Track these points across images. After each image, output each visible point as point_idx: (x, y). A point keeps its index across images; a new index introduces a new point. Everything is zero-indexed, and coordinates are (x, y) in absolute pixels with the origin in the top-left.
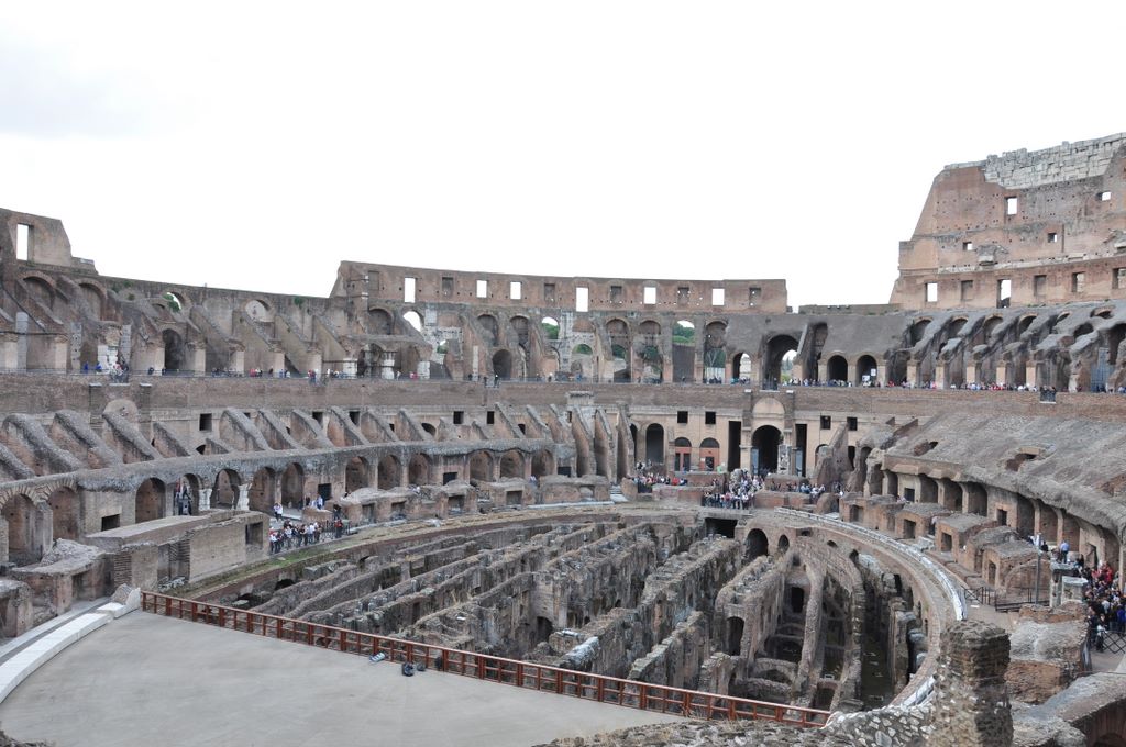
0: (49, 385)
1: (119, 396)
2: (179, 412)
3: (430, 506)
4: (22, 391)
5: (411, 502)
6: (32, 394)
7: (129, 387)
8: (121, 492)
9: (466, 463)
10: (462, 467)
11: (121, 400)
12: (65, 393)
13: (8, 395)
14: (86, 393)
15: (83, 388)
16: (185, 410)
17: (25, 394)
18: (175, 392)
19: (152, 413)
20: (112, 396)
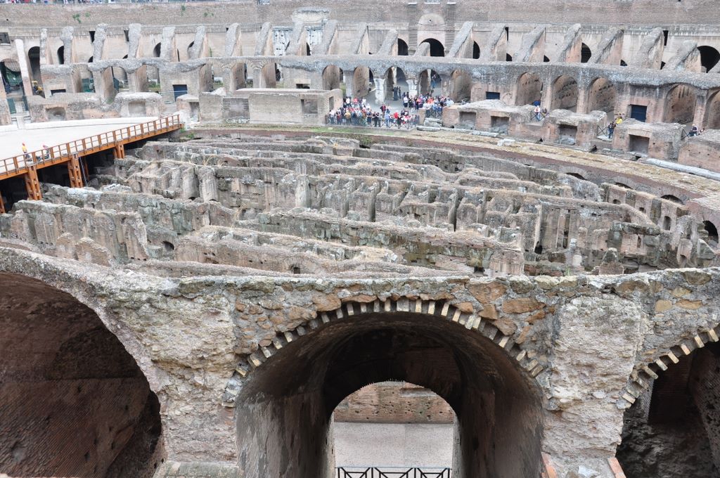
0: (380, 4)
1: (432, 12)
2: (479, 25)
3: (534, 128)
4: (362, 8)
5: (513, 119)
6: (368, 10)
7: (438, 6)
8: (308, 70)
9: (660, 97)
10: (653, 102)
11: (432, 15)
12: (392, 9)
13: (352, 11)
14: (406, 9)
15: (405, 6)
16: (484, 24)
17: (364, 10)
18: (478, 9)
19: (455, 25)
20: (426, 11)
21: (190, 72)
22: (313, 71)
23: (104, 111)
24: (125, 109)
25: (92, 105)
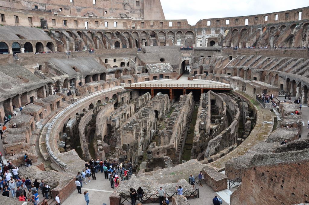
21: (258, 74)
22: (284, 79)
23: (227, 81)
24: (231, 82)
25: (225, 79)
